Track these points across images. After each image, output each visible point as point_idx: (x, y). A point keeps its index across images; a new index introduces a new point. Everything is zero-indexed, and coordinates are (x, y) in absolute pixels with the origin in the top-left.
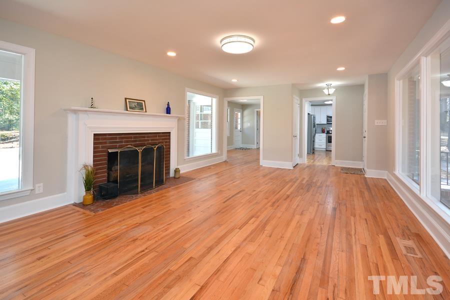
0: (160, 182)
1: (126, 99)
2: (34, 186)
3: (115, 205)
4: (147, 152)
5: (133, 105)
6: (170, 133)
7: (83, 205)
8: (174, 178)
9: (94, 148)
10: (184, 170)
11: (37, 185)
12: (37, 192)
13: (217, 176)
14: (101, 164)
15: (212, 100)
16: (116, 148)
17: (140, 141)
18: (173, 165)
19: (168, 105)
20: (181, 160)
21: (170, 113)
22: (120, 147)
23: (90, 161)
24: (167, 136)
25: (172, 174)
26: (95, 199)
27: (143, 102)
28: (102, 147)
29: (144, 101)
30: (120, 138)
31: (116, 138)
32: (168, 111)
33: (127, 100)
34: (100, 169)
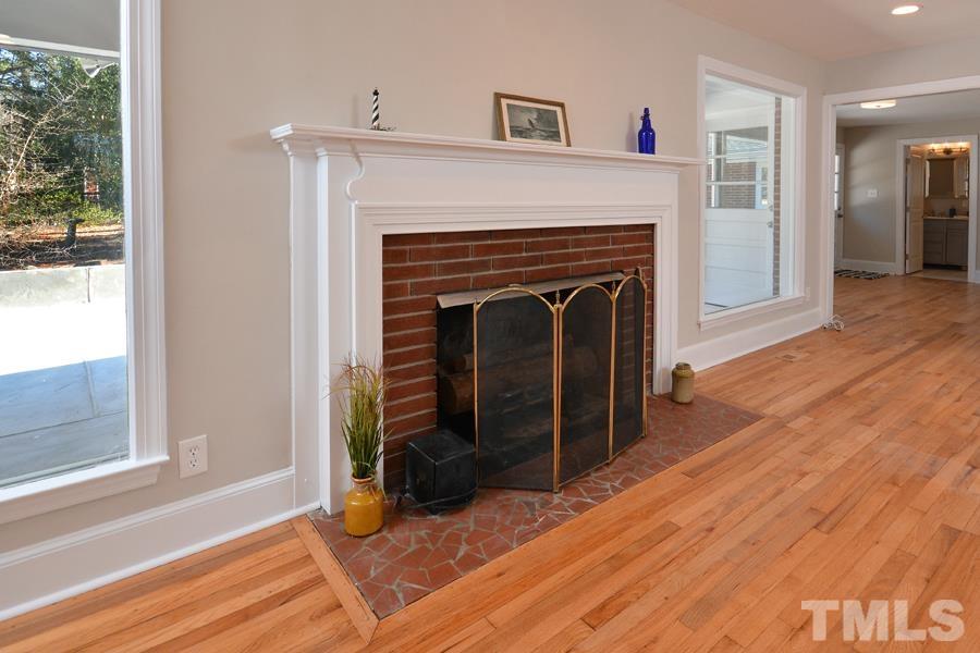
5: (523, 120)
6: (652, 227)
8: (671, 398)
9: (388, 292)
14: (411, 356)
15: (778, 104)
16: (465, 290)
17: (551, 259)
18: (668, 351)
20: (694, 329)
21: (652, 151)
22: (481, 285)
23: (375, 355)
24: (641, 239)
25: (661, 385)
28: (417, 288)
29: (561, 105)
30: (480, 251)
31: (464, 252)
32: (646, 141)
34: (409, 374)
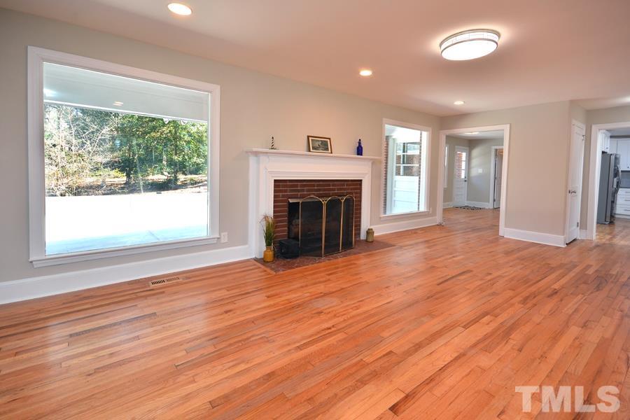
0: (348, 245)
1: (308, 137)
2: (220, 235)
3: (297, 267)
4: (333, 205)
5: (317, 144)
6: (361, 181)
7: (263, 261)
8: (366, 241)
9: (275, 196)
10: (380, 231)
11: (222, 234)
12: (223, 241)
13: (426, 245)
14: (281, 216)
15: (421, 134)
16: (297, 198)
17: (325, 190)
18: (365, 224)
19: (360, 143)
20: (376, 219)
21: (361, 155)
22: (302, 197)
23: (270, 212)
24: (357, 185)
25: (363, 236)
26: (276, 256)
27: (328, 140)
28: (283, 196)
29: (330, 139)
30: (302, 186)
31: (297, 186)
32: (359, 151)
33: (310, 138)
34: (280, 222)
